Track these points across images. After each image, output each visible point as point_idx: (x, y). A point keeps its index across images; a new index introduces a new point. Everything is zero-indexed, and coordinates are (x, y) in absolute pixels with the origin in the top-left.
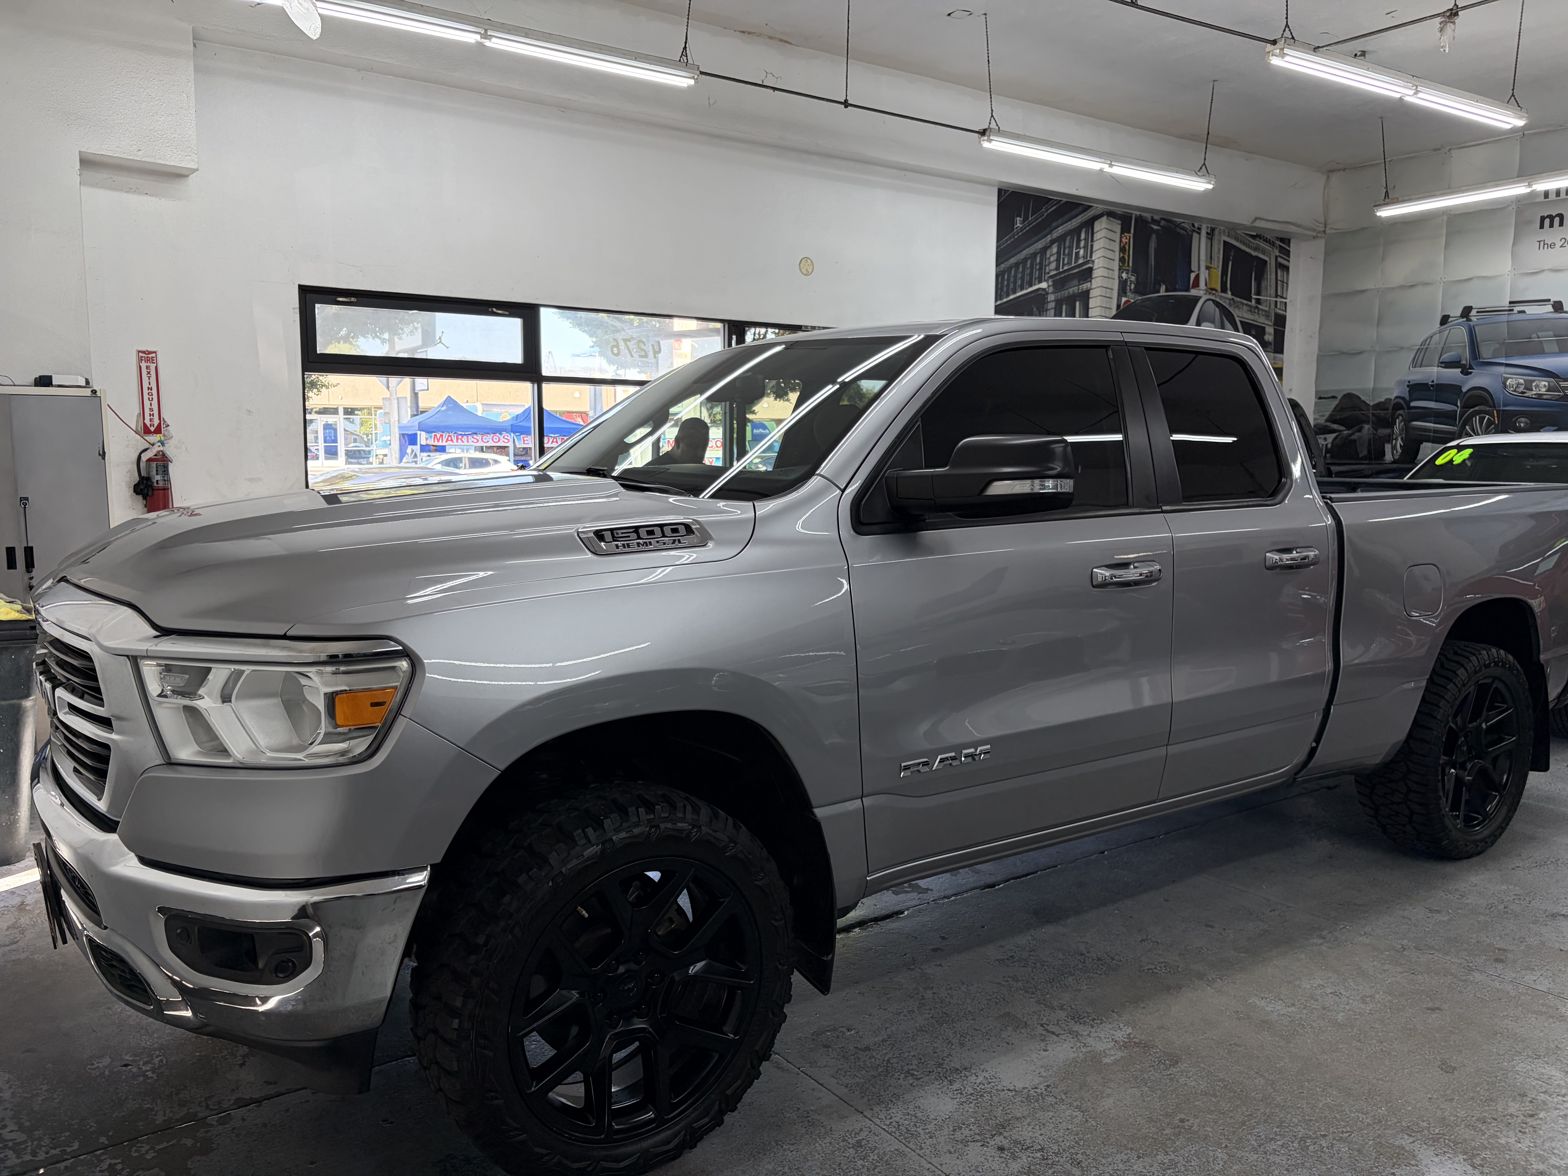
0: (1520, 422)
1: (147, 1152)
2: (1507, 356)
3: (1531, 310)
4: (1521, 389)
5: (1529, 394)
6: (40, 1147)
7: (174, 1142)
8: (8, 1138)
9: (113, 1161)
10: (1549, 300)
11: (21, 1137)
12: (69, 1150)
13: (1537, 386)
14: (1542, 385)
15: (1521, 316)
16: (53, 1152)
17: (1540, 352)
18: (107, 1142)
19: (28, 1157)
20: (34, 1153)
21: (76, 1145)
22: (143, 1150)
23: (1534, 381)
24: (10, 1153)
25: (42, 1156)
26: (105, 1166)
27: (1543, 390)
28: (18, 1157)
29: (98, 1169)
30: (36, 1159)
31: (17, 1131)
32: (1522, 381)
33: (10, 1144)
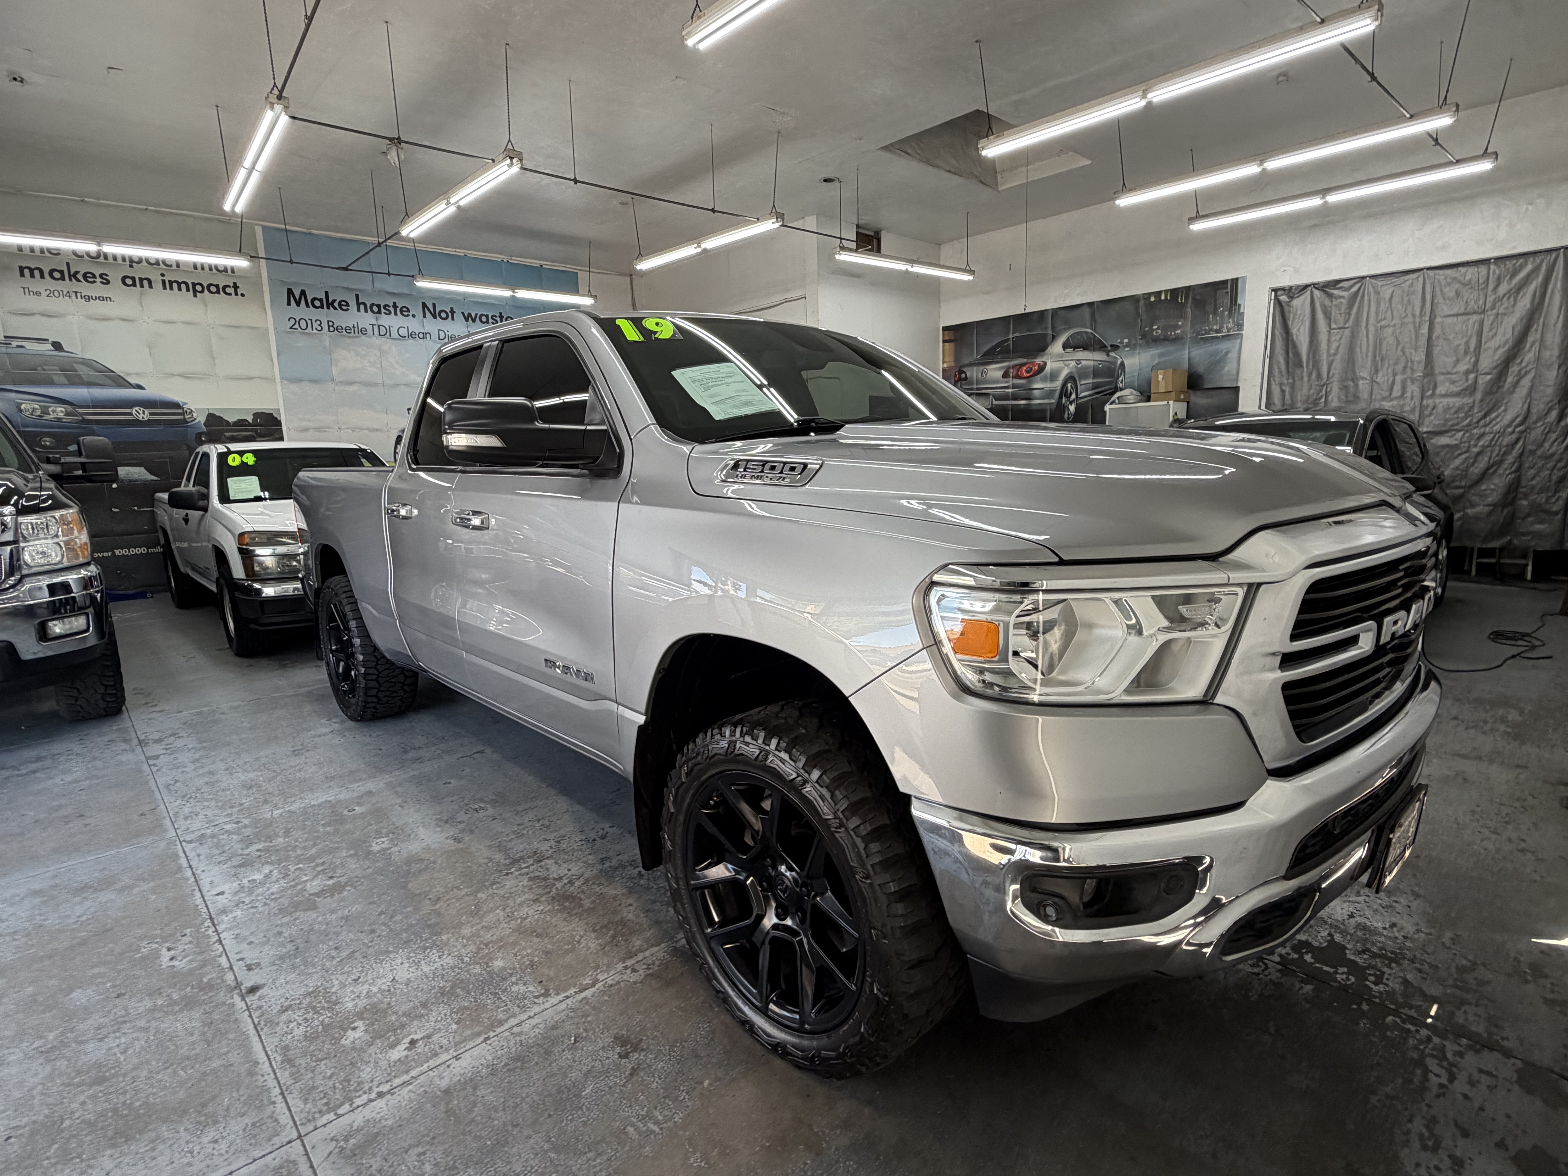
0: (45, 441)
1: (1343, 973)
2: (14, 384)
3: (31, 346)
4: (38, 413)
5: (47, 417)
6: (1420, 1042)
7: (1317, 965)
8: (1444, 1071)
9: (1372, 986)
10: (47, 340)
11: (1431, 1063)
12: (1398, 1020)
13: (54, 411)
14: (60, 411)
15: (21, 350)
16: (1413, 1028)
17: (51, 383)
18: (1364, 1003)
19: (1436, 1040)
20: (1429, 1039)
21: (1390, 1019)
22: (1344, 977)
23: (50, 407)
24: (1449, 1055)
25: (1424, 1032)
26: (1381, 988)
27: (61, 415)
28: (1445, 1046)
29: (1387, 989)
30: (1429, 1033)
31: (1431, 1071)
32: (37, 407)
33: (1445, 1064)
